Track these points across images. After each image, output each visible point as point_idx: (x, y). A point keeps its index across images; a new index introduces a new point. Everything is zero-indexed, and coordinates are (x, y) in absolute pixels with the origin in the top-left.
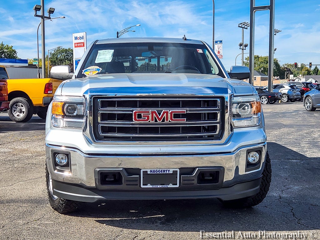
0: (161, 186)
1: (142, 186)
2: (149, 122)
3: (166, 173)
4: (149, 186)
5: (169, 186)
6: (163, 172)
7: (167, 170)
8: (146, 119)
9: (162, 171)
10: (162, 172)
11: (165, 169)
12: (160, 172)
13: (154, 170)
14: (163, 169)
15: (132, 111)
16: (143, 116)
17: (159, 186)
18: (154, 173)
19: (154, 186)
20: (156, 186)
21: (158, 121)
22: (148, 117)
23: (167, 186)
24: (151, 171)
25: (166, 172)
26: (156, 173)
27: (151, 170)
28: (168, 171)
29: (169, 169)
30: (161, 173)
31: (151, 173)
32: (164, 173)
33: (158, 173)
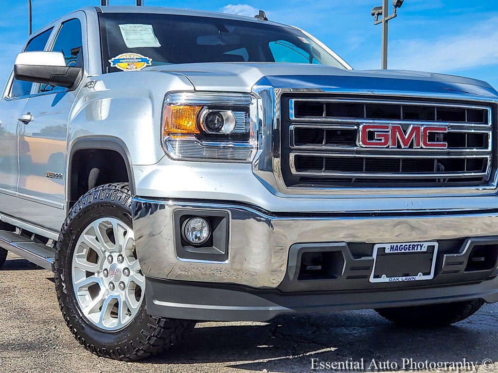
0: (404, 278)
1: (372, 280)
2: (388, 147)
3: (416, 251)
4: (384, 279)
5: (418, 278)
6: (411, 249)
7: (418, 245)
8: (383, 141)
9: (410, 247)
10: (409, 250)
11: (415, 244)
12: (407, 248)
13: (397, 246)
14: (412, 244)
15: (358, 124)
16: (378, 136)
17: (400, 279)
18: (396, 251)
19: (393, 278)
20: (396, 278)
21: (403, 147)
22: (386, 137)
23: (414, 277)
24: (391, 248)
25: (416, 248)
26: (399, 251)
27: (392, 245)
28: (419, 247)
29: (421, 243)
30: (407, 251)
31: (392, 252)
32: (413, 251)
33: (403, 251)
